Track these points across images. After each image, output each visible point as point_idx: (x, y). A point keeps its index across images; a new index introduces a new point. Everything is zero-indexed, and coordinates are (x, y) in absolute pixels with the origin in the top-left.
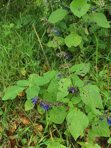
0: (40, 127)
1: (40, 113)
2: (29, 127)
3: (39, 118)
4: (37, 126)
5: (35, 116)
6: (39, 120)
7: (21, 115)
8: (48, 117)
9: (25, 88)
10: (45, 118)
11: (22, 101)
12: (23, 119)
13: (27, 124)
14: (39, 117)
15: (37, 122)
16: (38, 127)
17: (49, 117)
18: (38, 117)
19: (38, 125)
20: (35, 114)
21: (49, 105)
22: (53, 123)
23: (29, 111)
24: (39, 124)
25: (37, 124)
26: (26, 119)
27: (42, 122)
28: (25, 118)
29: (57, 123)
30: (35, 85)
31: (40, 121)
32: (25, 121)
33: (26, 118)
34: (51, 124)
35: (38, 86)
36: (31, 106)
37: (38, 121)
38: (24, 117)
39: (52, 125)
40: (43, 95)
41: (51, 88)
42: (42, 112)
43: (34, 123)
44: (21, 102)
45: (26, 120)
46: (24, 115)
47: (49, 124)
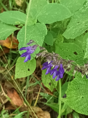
0: (44, 115)
1: (47, 86)
2: (22, 113)
3: (46, 98)
4: (39, 112)
5: (37, 93)
6: (45, 100)
7: (8, 86)
8: (63, 97)
9: (16, 29)
10: (58, 99)
11: (13, 58)
12: (12, 95)
13: (18, 107)
14: (46, 95)
15: (39, 105)
16: (41, 116)
17: (65, 96)
18: (42, 94)
19: (41, 110)
20: (36, 88)
21: (65, 67)
22: (74, 111)
23: (24, 81)
24: (44, 110)
25: (38, 109)
26: (18, 95)
27: (52, 105)
28: (16, 93)
29: (83, 113)
30: (38, 22)
31: (46, 103)
32: (15, 101)
33: (18, 93)
34: (68, 112)
35: (44, 24)
36: (29, 70)
37: (43, 102)
38: (13, 92)
39: (72, 115)
40: (54, 47)
41: (73, 28)
42: (50, 84)
43: (32, 105)
44: (9, 61)
45: (18, 98)
46: (13, 88)
47: (65, 112)
